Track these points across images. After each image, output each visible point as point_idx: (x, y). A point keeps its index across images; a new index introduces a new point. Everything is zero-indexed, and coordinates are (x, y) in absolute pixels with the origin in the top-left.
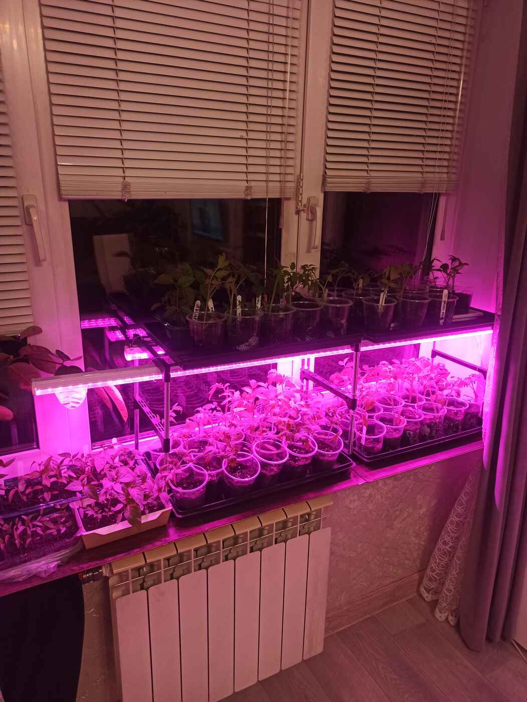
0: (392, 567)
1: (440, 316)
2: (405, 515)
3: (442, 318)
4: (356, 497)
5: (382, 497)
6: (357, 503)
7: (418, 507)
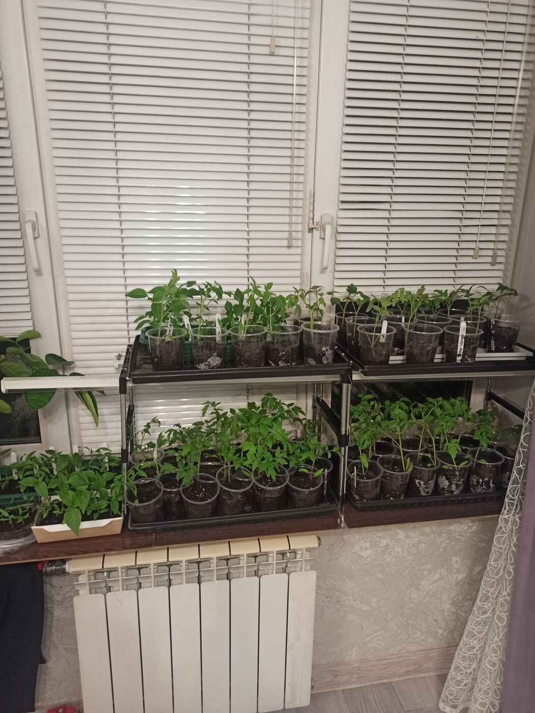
0: (419, 633)
1: (457, 352)
2: (436, 576)
3: (459, 355)
4: (368, 545)
5: (403, 550)
6: (369, 552)
7: (455, 571)
